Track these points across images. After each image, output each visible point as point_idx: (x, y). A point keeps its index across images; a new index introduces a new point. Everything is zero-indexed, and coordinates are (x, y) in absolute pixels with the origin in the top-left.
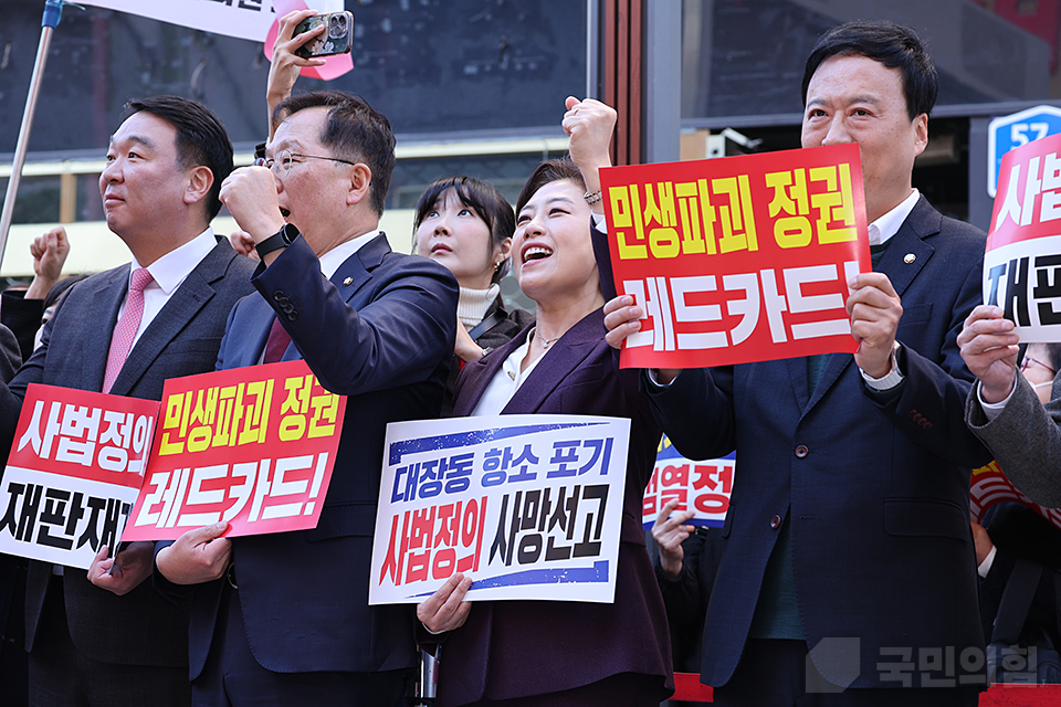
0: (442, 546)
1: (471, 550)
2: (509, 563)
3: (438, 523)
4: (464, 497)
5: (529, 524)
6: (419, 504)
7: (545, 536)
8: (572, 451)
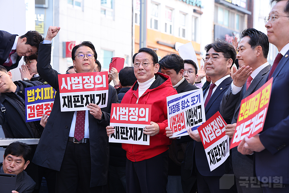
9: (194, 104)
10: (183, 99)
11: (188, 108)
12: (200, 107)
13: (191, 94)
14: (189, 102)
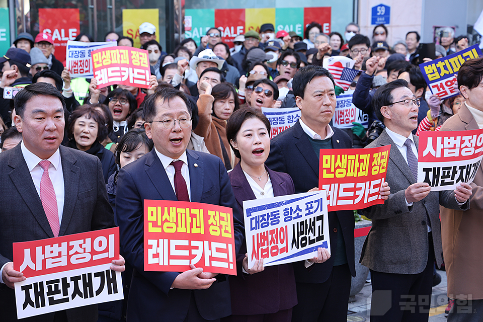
0: (273, 245)
1: (284, 245)
2: (298, 248)
3: (270, 236)
4: (278, 226)
5: (302, 233)
6: (261, 230)
7: (307, 236)
8: (311, 205)
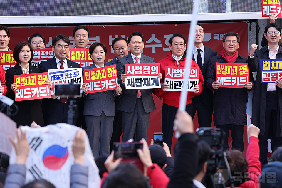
9: (75, 76)
10: (67, 73)
11: (71, 78)
12: (80, 78)
13: (73, 70)
14: (72, 75)
